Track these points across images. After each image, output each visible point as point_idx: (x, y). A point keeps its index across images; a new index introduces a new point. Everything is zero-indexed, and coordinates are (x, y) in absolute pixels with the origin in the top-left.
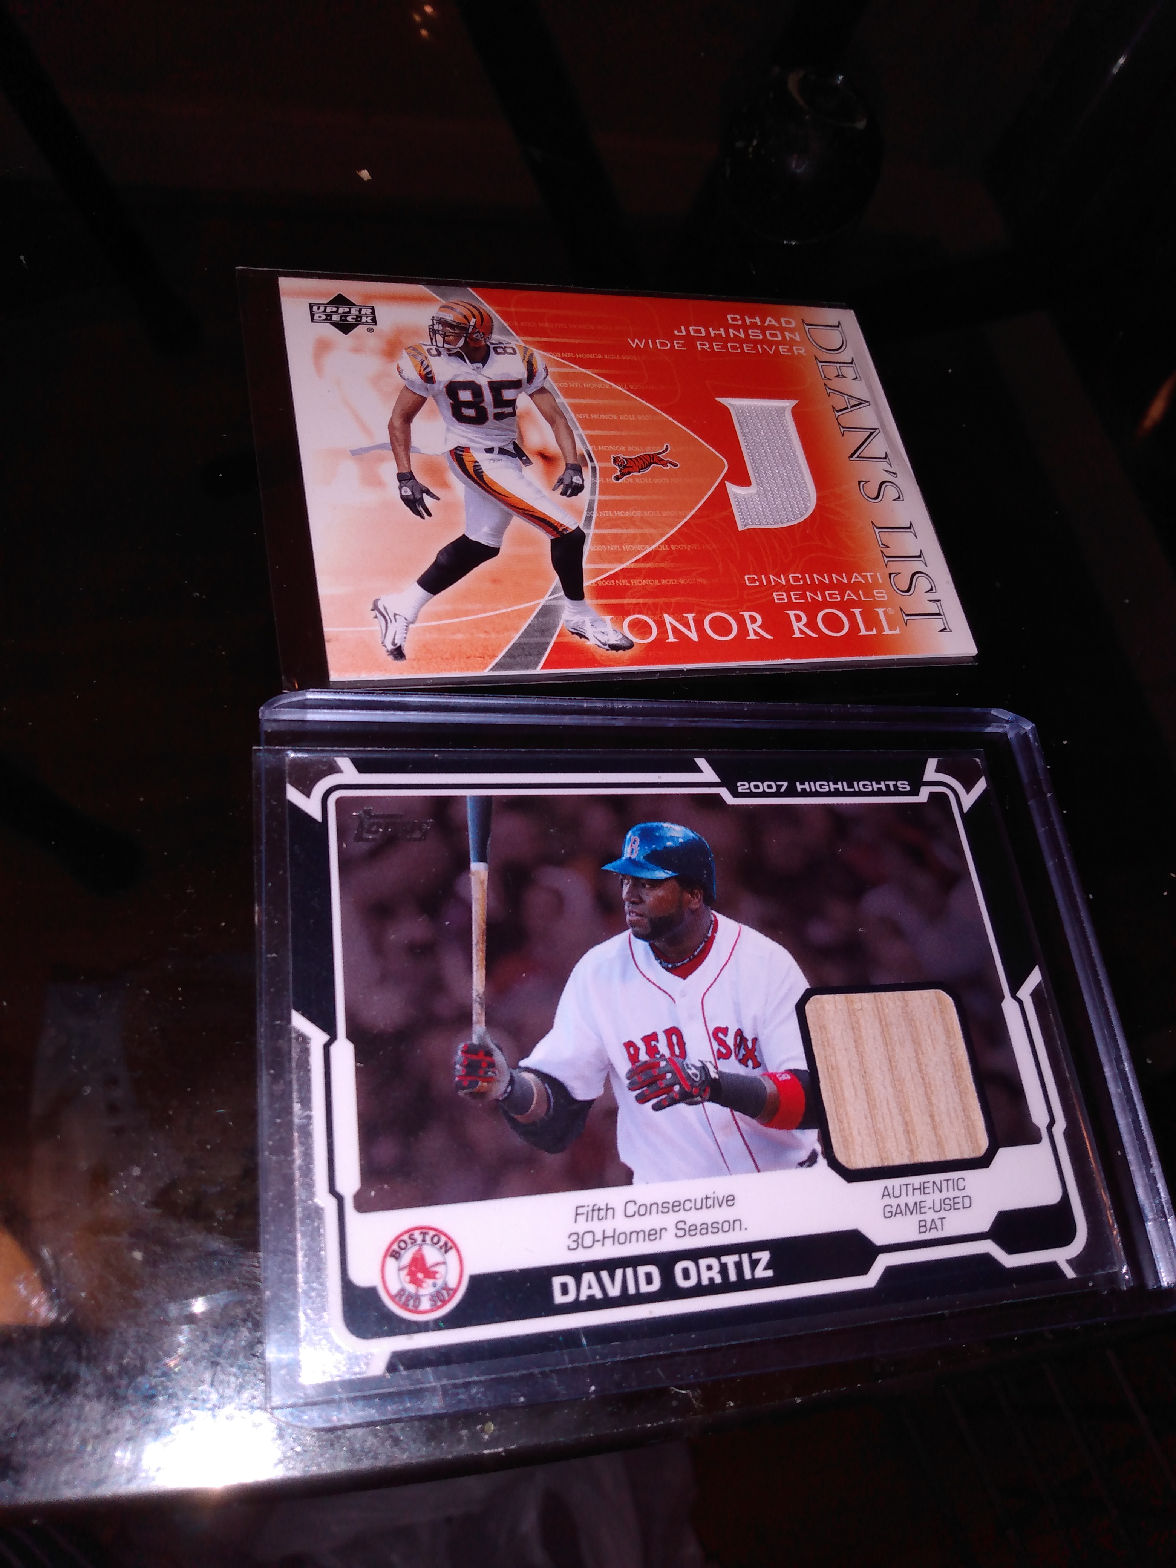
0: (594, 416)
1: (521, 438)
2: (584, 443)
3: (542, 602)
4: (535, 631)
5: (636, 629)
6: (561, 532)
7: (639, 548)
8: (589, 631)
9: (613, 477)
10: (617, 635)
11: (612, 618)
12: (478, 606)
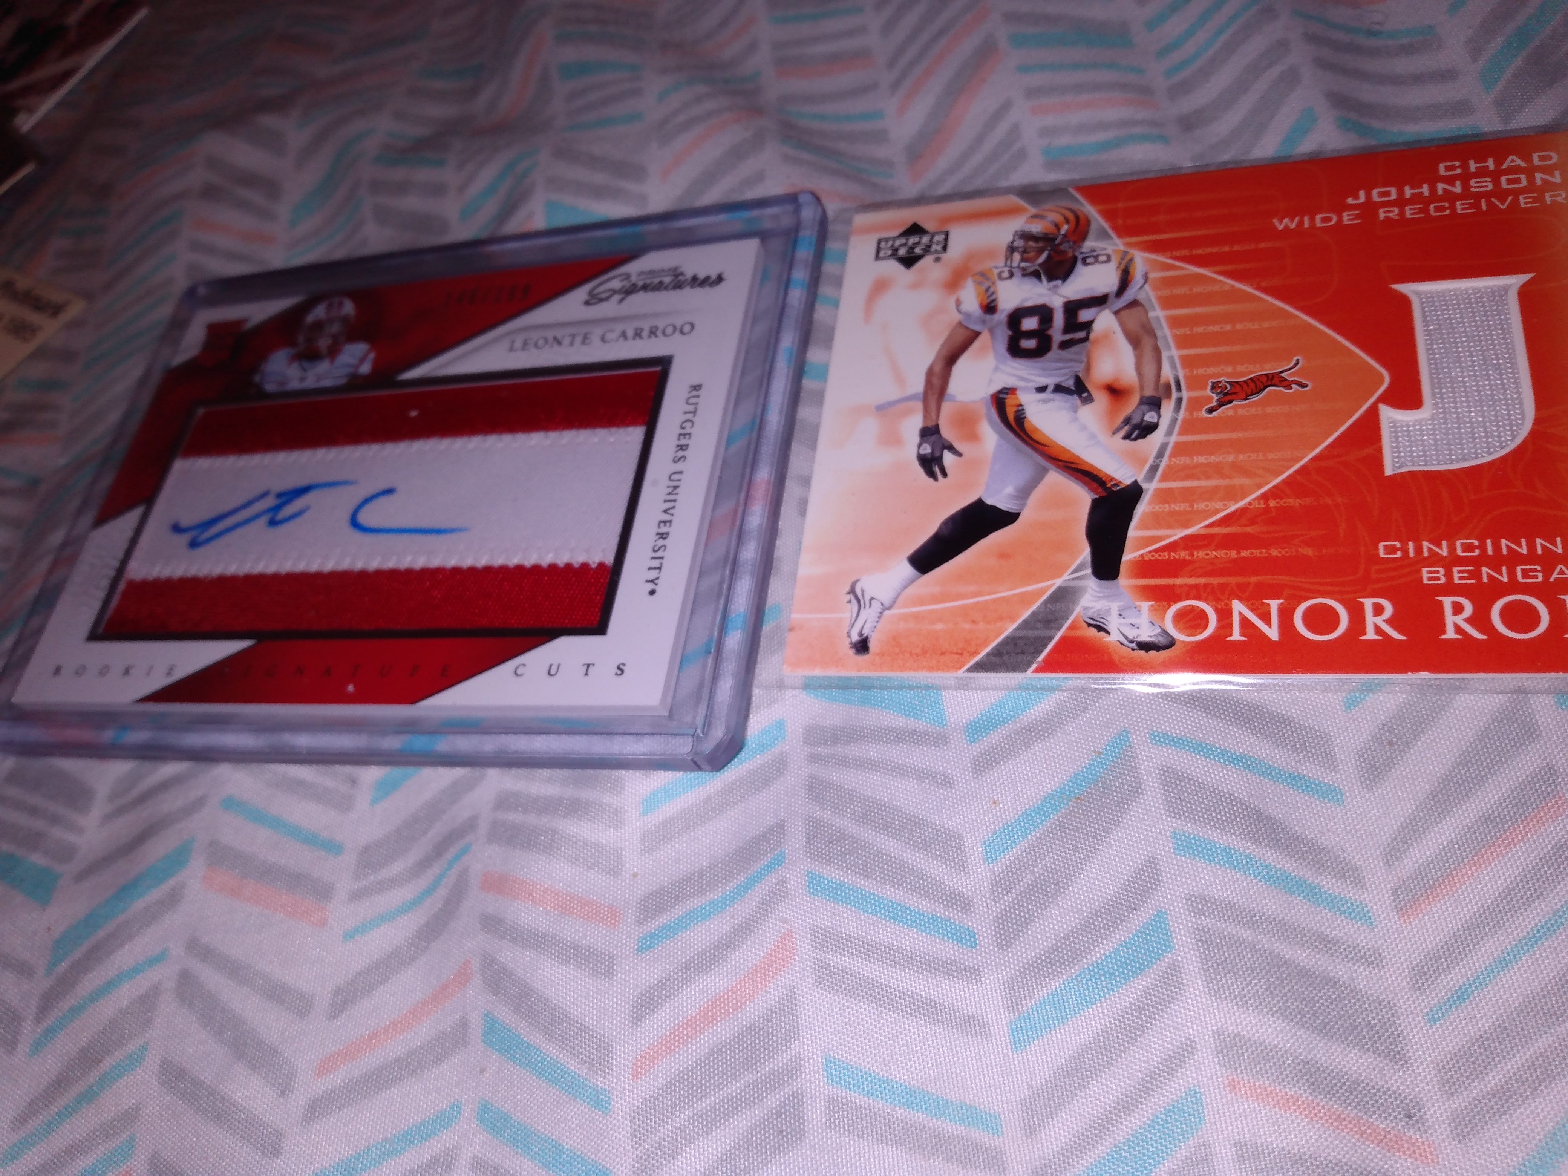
0: (1200, 330)
1: (1088, 368)
2: (1173, 366)
3: (1058, 582)
4: (1039, 621)
5: (1184, 621)
6: (1110, 488)
7: (1218, 505)
8: (1114, 624)
9: (1204, 409)
10: (1153, 628)
11: (1152, 606)
12: (972, 588)
